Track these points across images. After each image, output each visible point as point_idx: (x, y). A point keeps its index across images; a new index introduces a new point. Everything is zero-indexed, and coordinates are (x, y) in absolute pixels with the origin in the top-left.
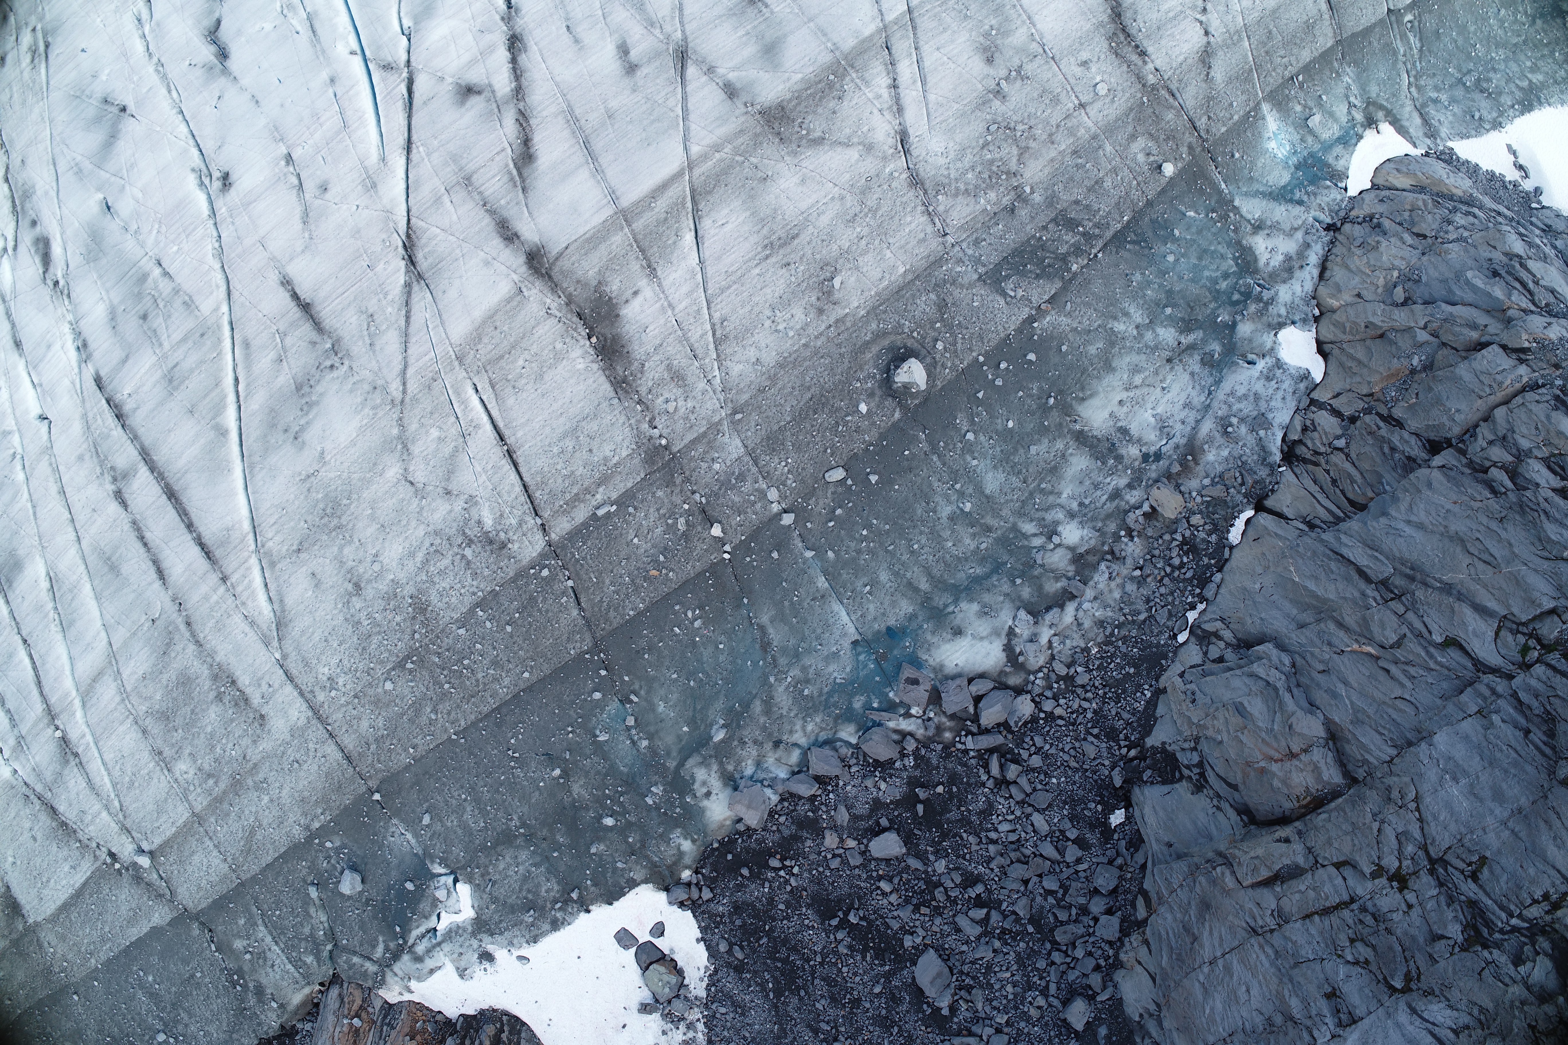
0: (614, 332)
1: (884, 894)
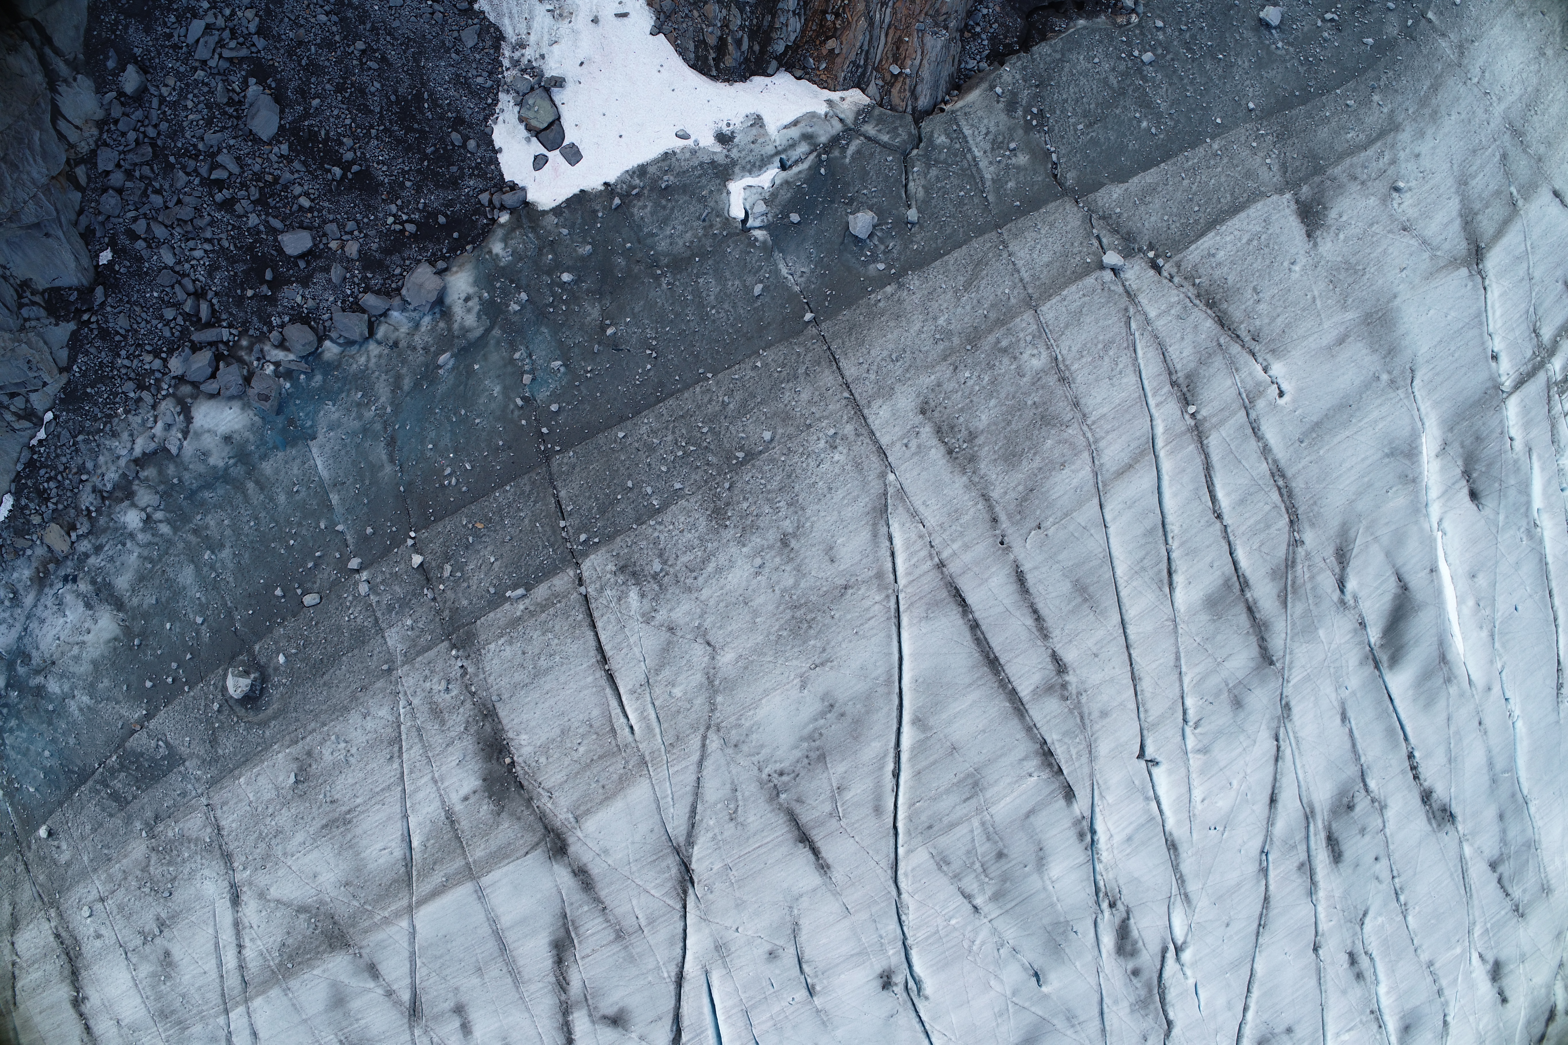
0: (489, 765)
1: (307, 194)
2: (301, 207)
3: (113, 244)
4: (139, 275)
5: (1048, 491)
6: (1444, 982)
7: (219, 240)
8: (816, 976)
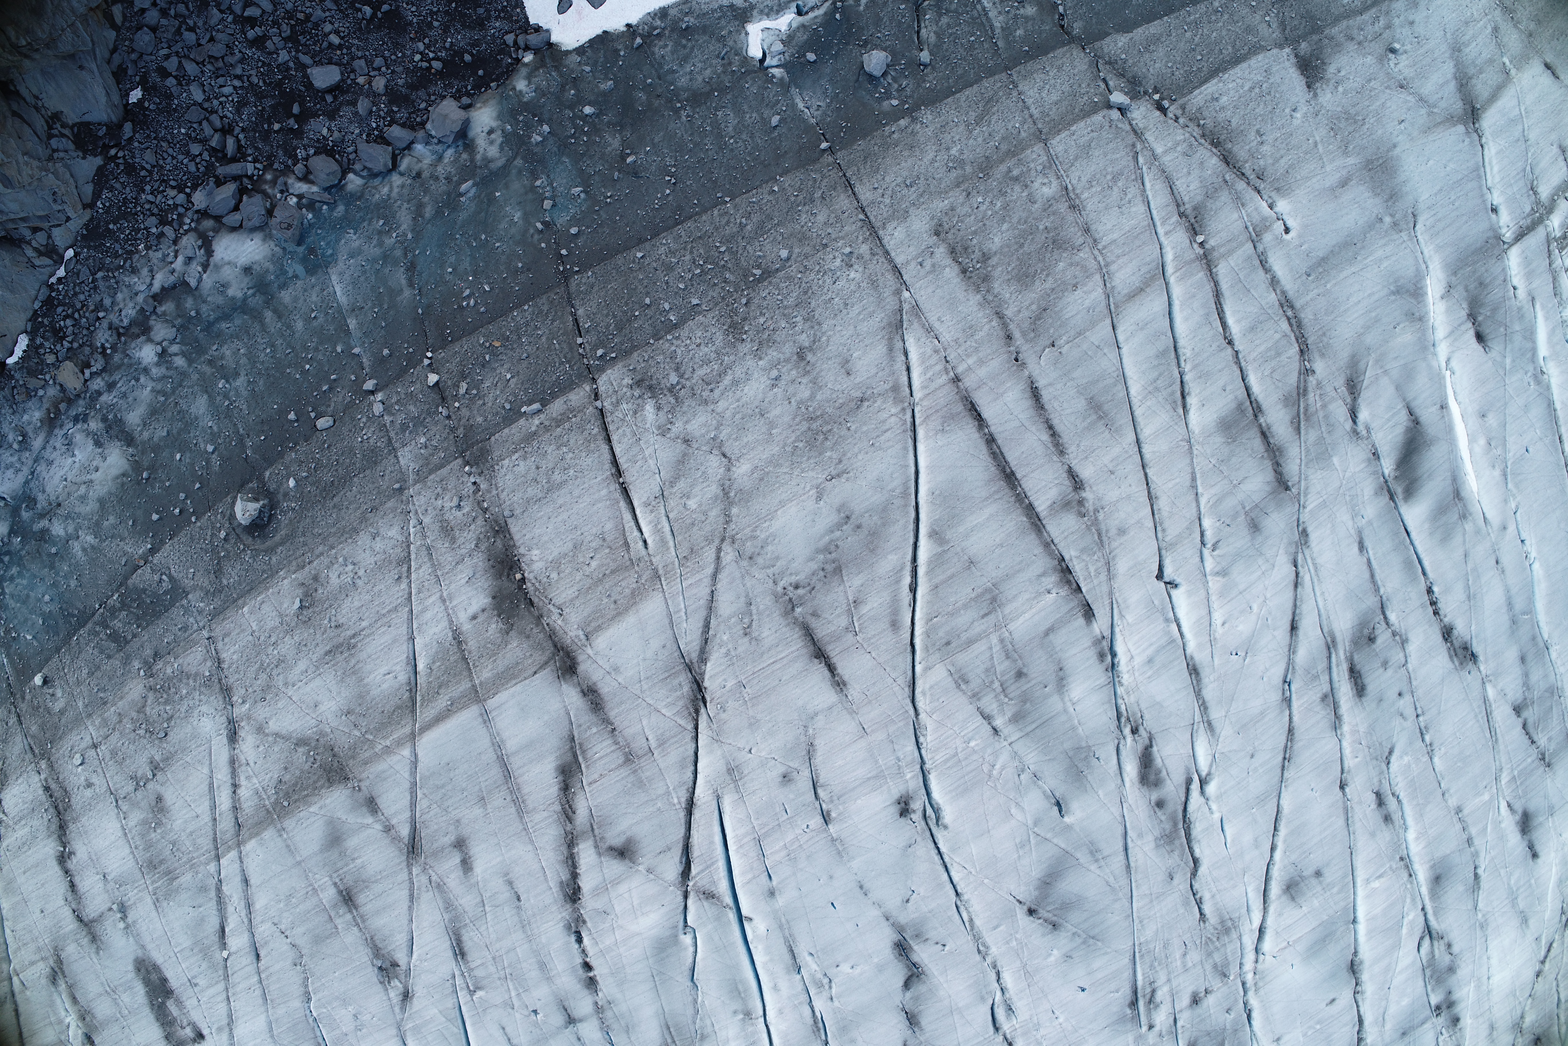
0: (499, 582)
2: (331, 45)
3: (144, 83)
4: (168, 112)
5: (1061, 310)
6: (1473, 831)
7: (249, 77)
8: (832, 801)
